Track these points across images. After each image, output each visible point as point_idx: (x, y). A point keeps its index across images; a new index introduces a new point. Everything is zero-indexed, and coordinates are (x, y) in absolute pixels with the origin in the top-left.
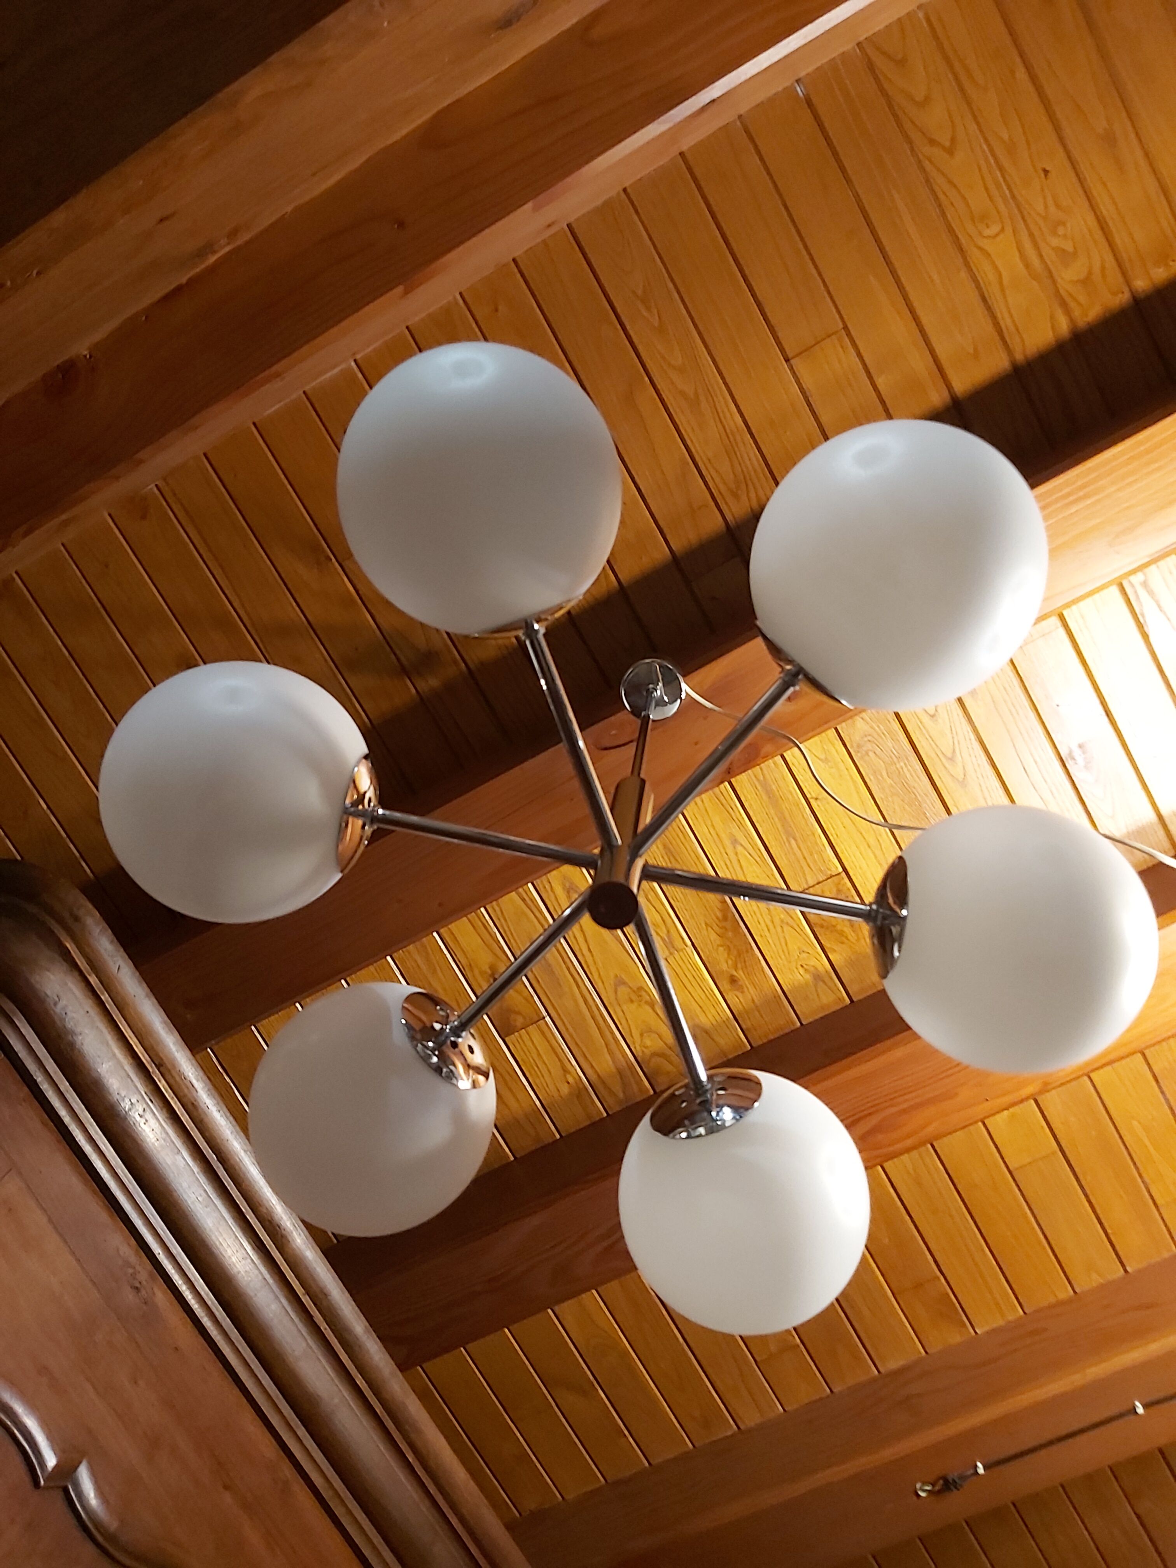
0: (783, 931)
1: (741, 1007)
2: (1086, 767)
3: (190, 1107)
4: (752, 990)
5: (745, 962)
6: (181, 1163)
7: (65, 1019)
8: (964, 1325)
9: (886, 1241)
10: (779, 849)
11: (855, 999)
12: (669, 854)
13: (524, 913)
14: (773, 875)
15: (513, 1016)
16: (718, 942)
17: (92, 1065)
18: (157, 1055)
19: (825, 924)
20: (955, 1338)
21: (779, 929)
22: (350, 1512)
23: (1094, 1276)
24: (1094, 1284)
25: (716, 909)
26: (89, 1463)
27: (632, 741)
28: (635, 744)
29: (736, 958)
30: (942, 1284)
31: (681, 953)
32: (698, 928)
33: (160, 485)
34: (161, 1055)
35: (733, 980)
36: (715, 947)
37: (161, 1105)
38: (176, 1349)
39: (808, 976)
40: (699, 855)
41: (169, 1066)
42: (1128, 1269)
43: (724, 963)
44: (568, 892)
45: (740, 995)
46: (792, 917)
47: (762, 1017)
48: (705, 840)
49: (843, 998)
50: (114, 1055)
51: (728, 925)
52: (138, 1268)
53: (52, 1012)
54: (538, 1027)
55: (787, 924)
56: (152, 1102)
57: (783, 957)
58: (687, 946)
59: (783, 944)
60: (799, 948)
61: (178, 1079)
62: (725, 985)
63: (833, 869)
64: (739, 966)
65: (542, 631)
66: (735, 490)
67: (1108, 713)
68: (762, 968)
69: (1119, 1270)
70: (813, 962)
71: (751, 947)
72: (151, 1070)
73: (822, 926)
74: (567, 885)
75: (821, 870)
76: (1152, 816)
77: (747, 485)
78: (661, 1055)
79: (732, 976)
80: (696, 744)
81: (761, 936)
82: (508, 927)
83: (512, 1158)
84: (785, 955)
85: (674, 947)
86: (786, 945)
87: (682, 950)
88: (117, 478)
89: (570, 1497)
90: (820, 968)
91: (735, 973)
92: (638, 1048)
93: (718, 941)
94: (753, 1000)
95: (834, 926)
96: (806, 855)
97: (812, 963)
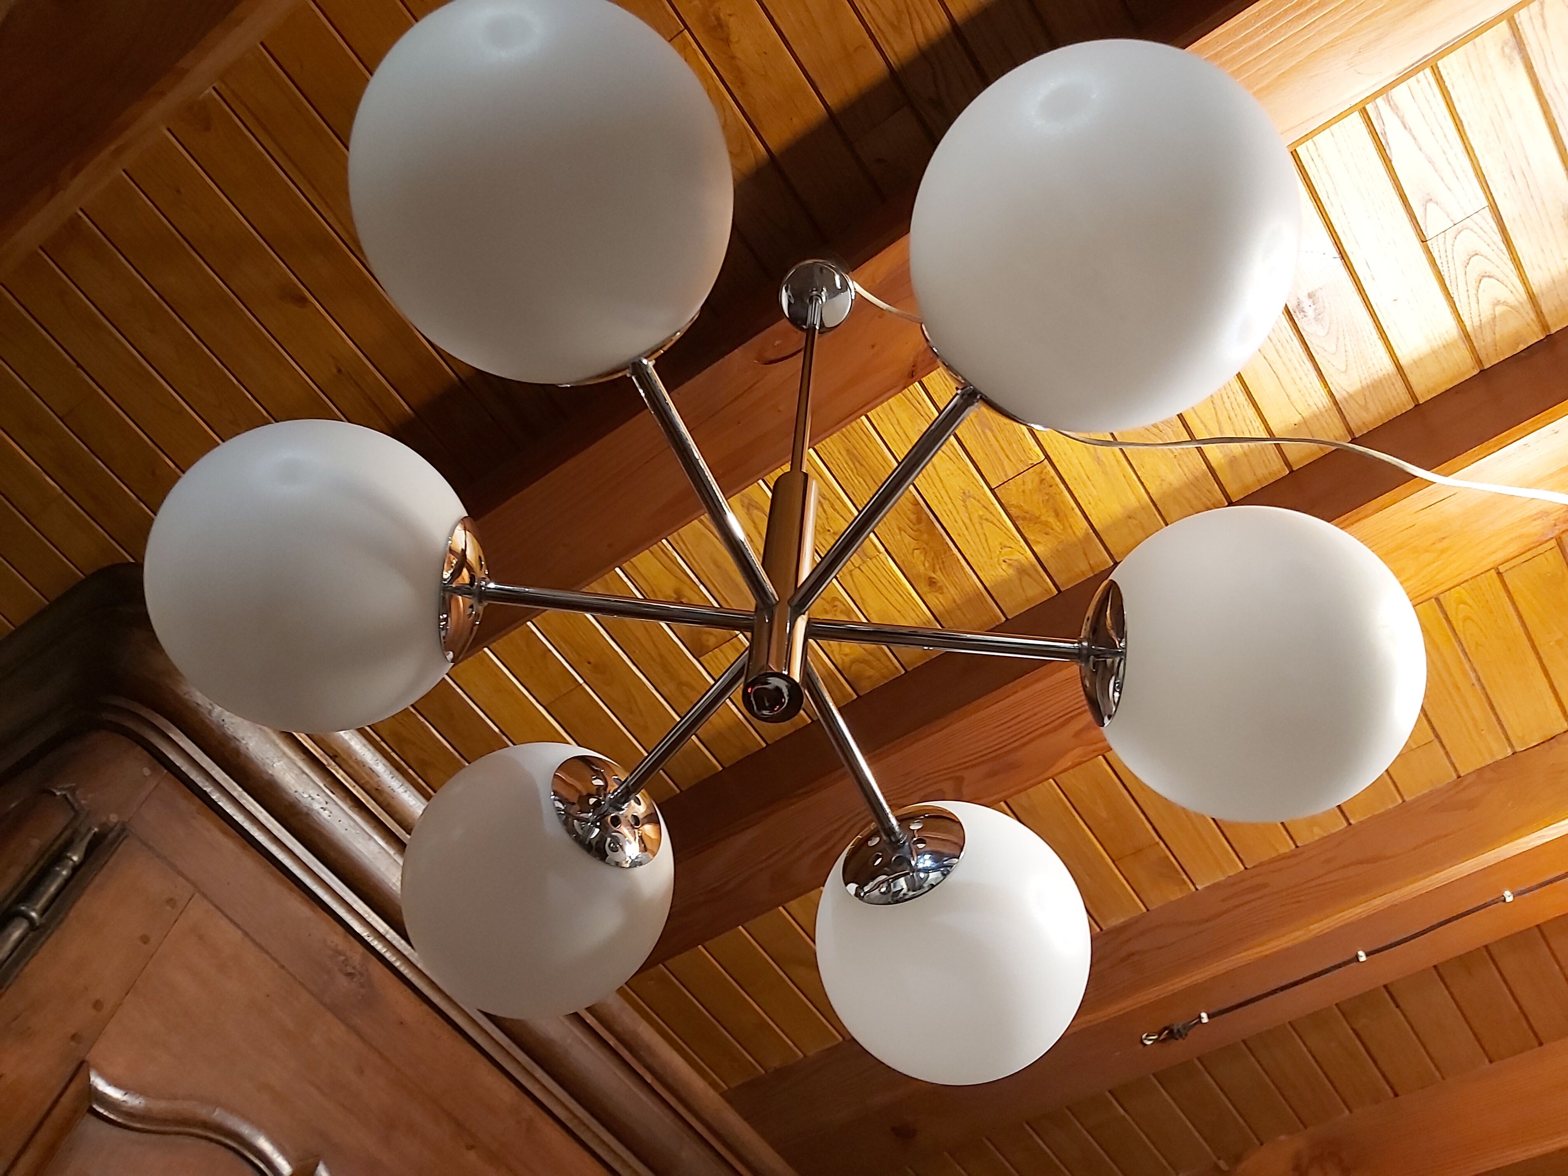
0: (982, 528)
1: (942, 608)
2: (1316, 319)
3: (373, 792)
4: (952, 590)
5: (943, 562)
6: (376, 849)
7: (223, 726)
8: (1185, 882)
9: (1104, 814)
10: (974, 442)
11: (1062, 589)
12: (854, 460)
13: (703, 534)
14: (969, 471)
15: (704, 637)
16: (913, 546)
17: (261, 767)
18: (330, 747)
19: (1028, 516)
20: (1175, 894)
21: (977, 526)
22: (597, 1136)
23: (1316, 830)
24: (1317, 838)
25: (909, 512)
26: (326, 1164)
27: (799, 351)
28: (802, 353)
29: (933, 559)
30: (1162, 849)
31: (874, 560)
32: (892, 534)
33: (217, 88)
34: (334, 746)
35: (932, 582)
36: (910, 551)
37: (344, 795)
38: (402, 1023)
39: (1011, 571)
40: (887, 457)
41: (345, 757)
42: (1352, 821)
43: (920, 564)
44: (748, 509)
45: (940, 596)
46: (991, 513)
47: (965, 616)
48: (892, 441)
49: (1050, 589)
50: (284, 753)
51: (922, 526)
52: (349, 953)
53: (207, 721)
54: (733, 644)
55: (987, 520)
56: (333, 793)
57: (984, 554)
58: (880, 553)
59: (984, 541)
60: (1001, 544)
61: (356, 767)
62: (923, 588)
63: (1035, 458)
64: (937, 567)
65: (651, 364)
66: (896, 23)
67: (1343, 255)
68: (962, 566)
69: (1342, 822)
70: (1017, 556)
71: (949, 547)
72: (325, 763)
73: (1024, 519)
74: (746, 501)
75: (1021, 461)
76: (1390, 367)
77: (910, 16)
78: (864, 661)
79: (930, 578)
80: (873, 346)
81: (959, 535)
82: (688, 550)
83: (721, 769)
84: (986, 552)
85: (866, 555)
86: (986, 540)
87: (875, 557)
88: (162, 94)
89: (809, 1054)
90: (1024, 561)
91: (933, 575)
92: (837, 657)
93: (914, 544)
94: (955, 601)
95: (1038, 518)
96: (1004, 447)
97: (1015, 557)
